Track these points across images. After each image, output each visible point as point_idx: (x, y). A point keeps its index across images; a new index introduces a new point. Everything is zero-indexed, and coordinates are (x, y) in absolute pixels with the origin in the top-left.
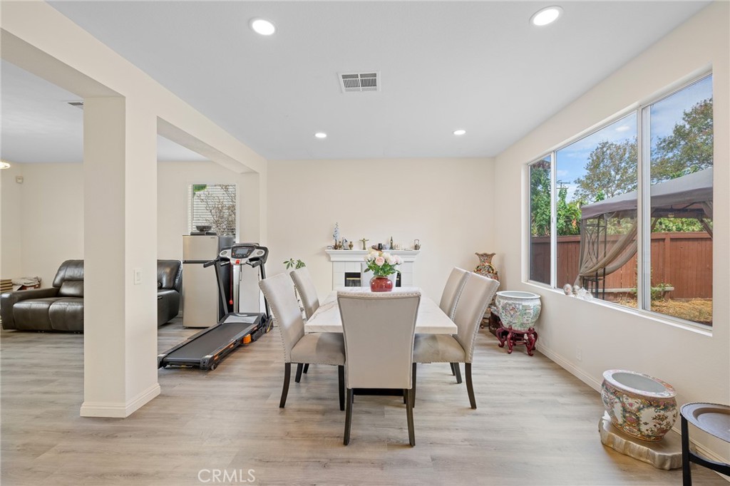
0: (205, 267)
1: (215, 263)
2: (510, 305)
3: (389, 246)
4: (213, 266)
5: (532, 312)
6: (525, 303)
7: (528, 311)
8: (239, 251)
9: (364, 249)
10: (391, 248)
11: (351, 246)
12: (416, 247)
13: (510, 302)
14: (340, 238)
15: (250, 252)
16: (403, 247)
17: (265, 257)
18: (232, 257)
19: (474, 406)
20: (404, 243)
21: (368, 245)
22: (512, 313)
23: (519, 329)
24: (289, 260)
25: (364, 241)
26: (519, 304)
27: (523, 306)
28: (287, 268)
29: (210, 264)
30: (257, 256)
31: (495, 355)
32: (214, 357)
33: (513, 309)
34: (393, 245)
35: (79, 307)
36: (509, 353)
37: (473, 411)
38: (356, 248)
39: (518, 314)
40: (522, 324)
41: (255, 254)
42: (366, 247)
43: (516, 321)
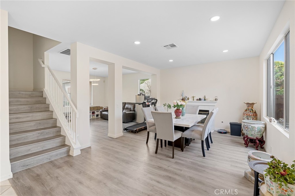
0: (139, 105)
1: (142, 104)
2: (245, 125)
3: (204, 99)
4: (142, 105)
5: (257, 129)
6: (252, 125)
7: (254, 129)
8: (149, 100)
9: (193, 100)
10: (205, 100)
11: (188, 99)
12: (216, 100)
13: (246, 124)
14: (184, 96)
15: (152, 100)
16: (210, 100)
17: (156, 102)
18: (147, 102)
19: (204, 156)
20: (210, 98)
21: (195, 99)
22: (247, 129)
23: (251, 137)
24: (165, 104)
25: (193, 97)
26: (250, 125)
27: (251, 126)
28: (164, 106)
29: (141, 104)
30: (154, 102)
31: (238, 146)
32: (137, 130)
33: (247, 127)
34: (206, 98)
35: (107, 113)
36: (246, 147)
37: (204, 157)
38: (191, 100)
39: (249, 130)
40: (252, 135)
41: (153, 101)
42: (194, 99)
43: (249, 133)
